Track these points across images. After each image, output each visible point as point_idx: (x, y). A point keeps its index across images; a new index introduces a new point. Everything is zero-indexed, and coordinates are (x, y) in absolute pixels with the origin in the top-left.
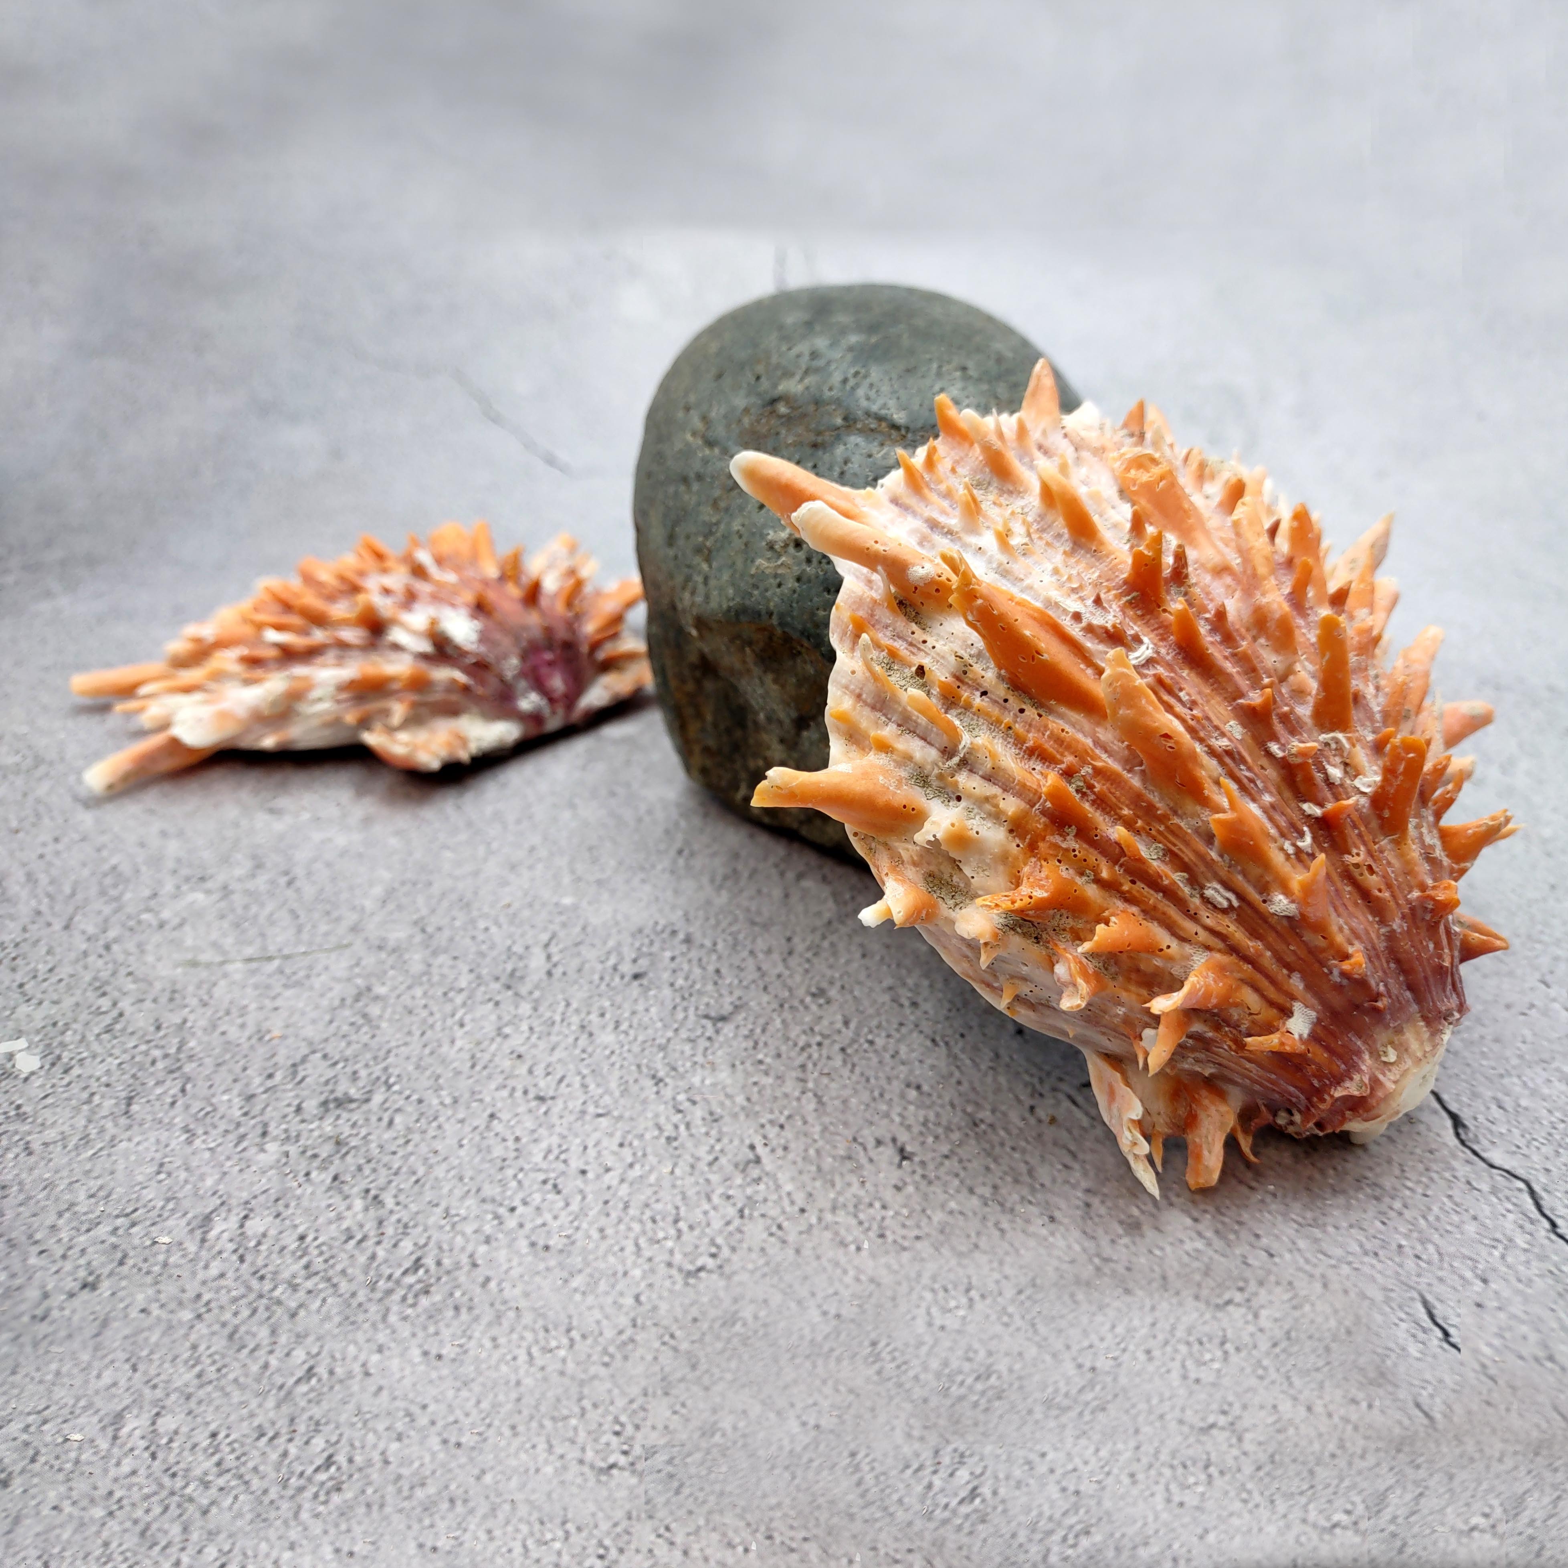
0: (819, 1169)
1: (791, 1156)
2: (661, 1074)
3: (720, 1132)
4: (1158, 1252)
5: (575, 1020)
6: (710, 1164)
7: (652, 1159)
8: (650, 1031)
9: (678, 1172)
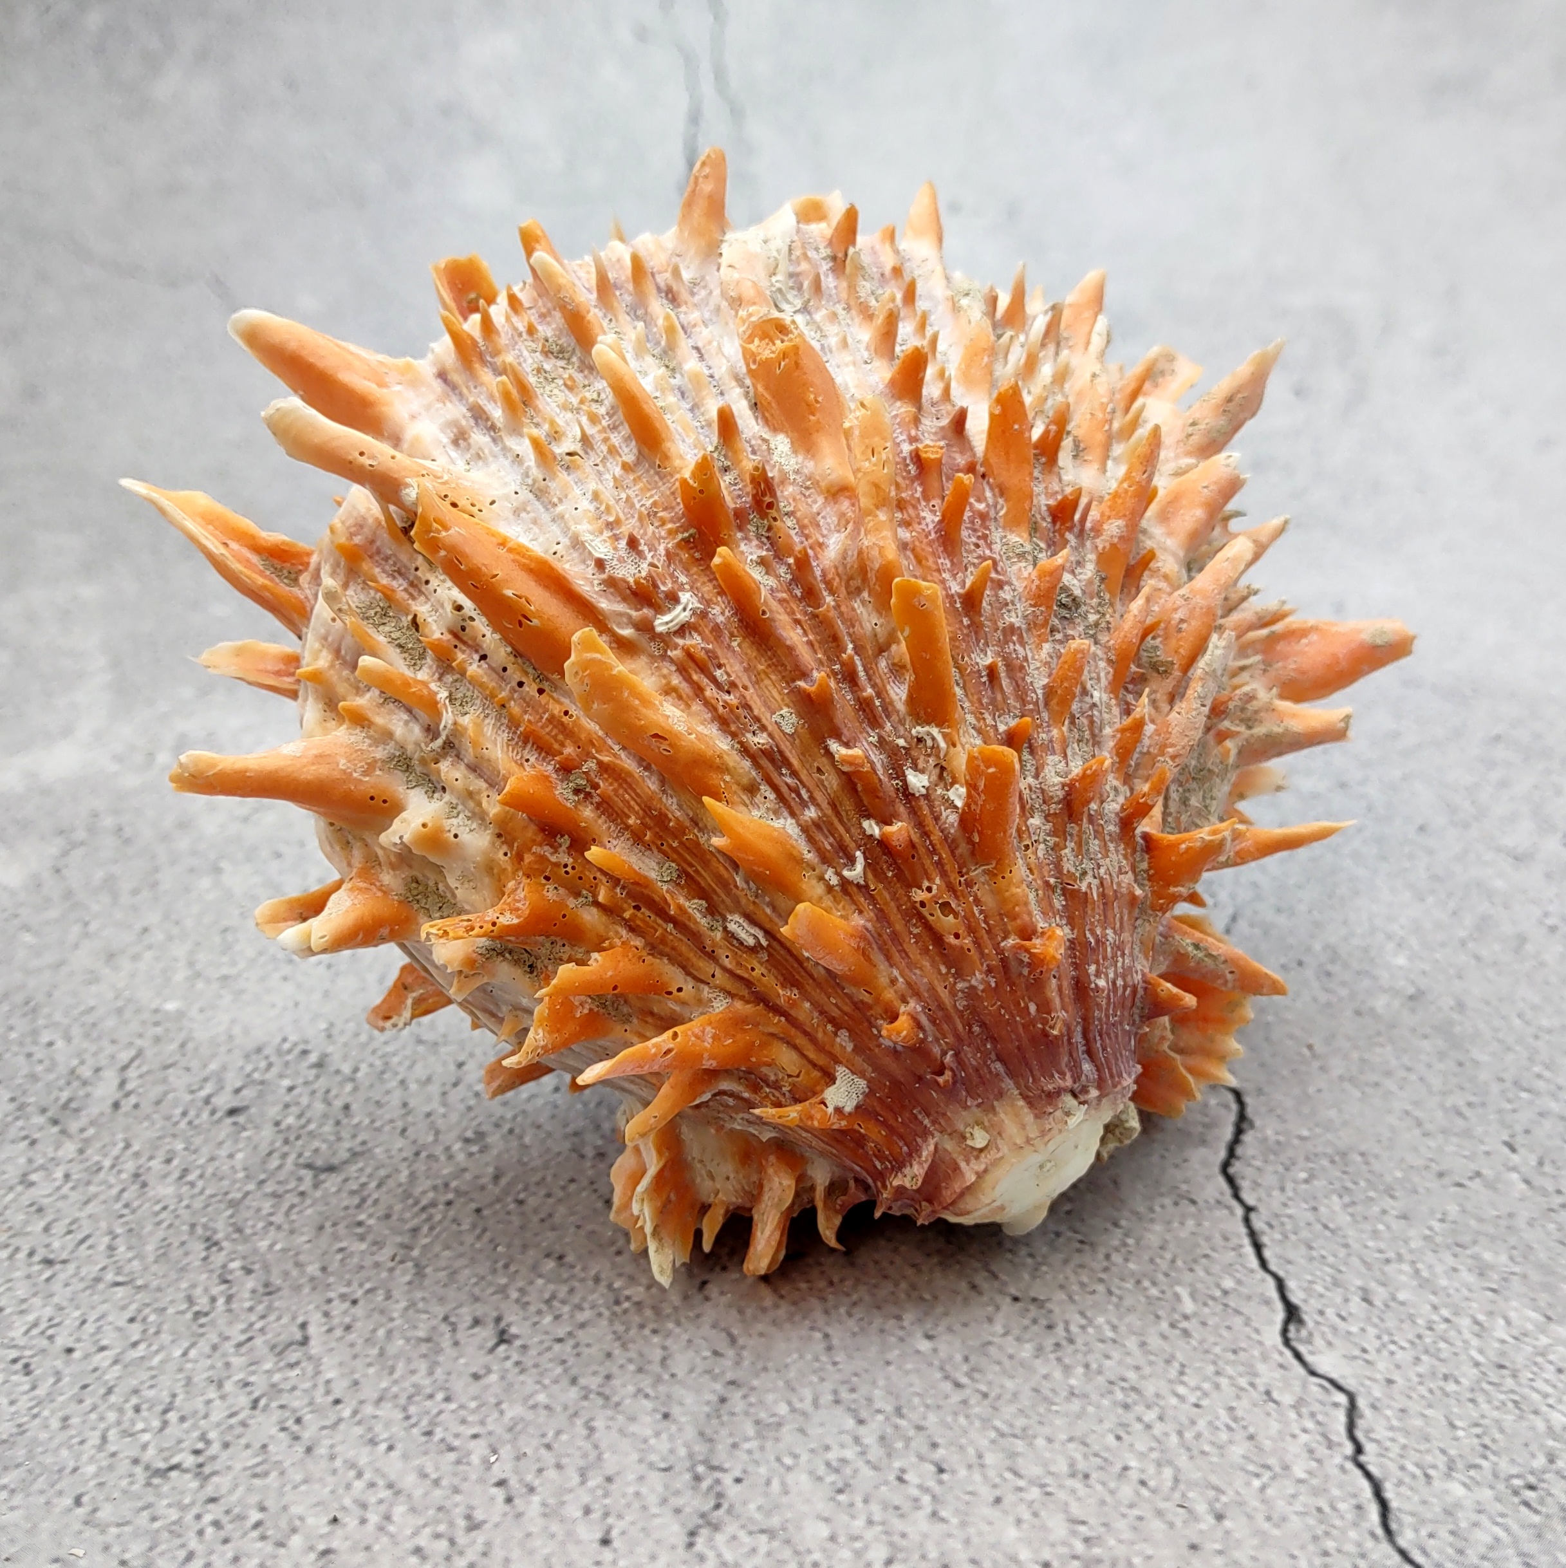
0: (382, 1353)
1: (352, 1337)
2: (219, 1236)
3: (270, 1308)
4: (788, 1461)
5: (130, 1166)
6: (239, 1345)
7: (165, 1337)
8: (226, 1183)
9: (193, 1353)
